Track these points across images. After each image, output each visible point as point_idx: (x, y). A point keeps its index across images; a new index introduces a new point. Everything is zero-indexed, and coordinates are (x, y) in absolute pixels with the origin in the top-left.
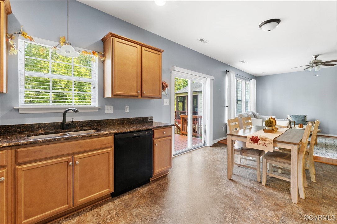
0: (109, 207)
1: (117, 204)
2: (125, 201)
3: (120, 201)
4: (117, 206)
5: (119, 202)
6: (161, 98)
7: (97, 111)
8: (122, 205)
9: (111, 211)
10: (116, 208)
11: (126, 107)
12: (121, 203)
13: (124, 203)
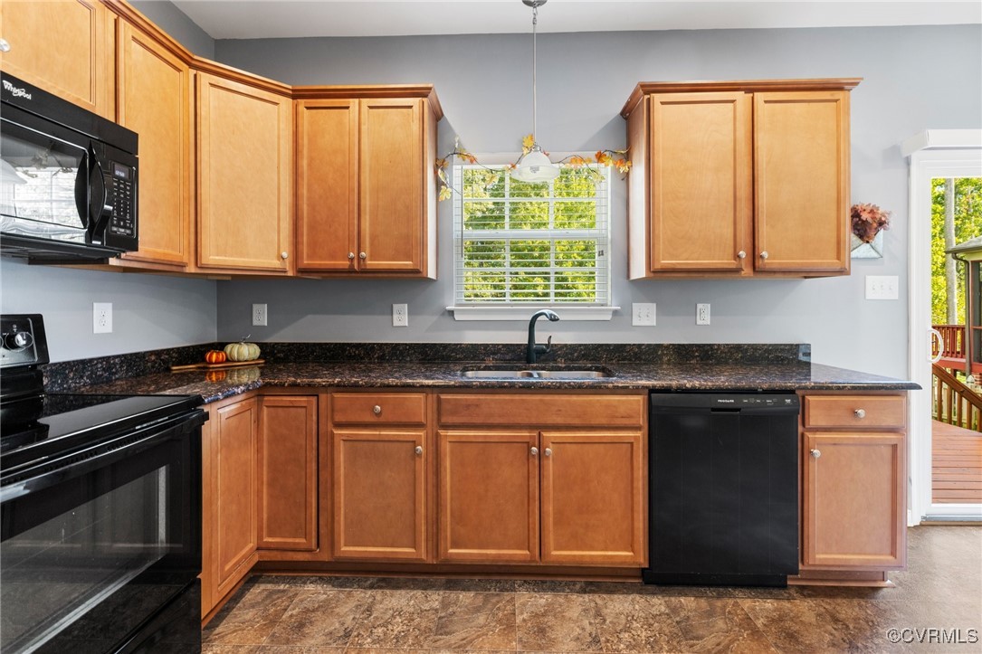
0: (631, 608)
1: (655, 611)
2: (682, 614)
3: (668, 606)
4: (654, 617)
5: (663, 609)
6: (848, 273)
7: (609, 317)
8: (669, 621)
9: (635, 624)
10: (651, 621)
11: (700, 306)
12: (667, 614)
13: (678, 619)
